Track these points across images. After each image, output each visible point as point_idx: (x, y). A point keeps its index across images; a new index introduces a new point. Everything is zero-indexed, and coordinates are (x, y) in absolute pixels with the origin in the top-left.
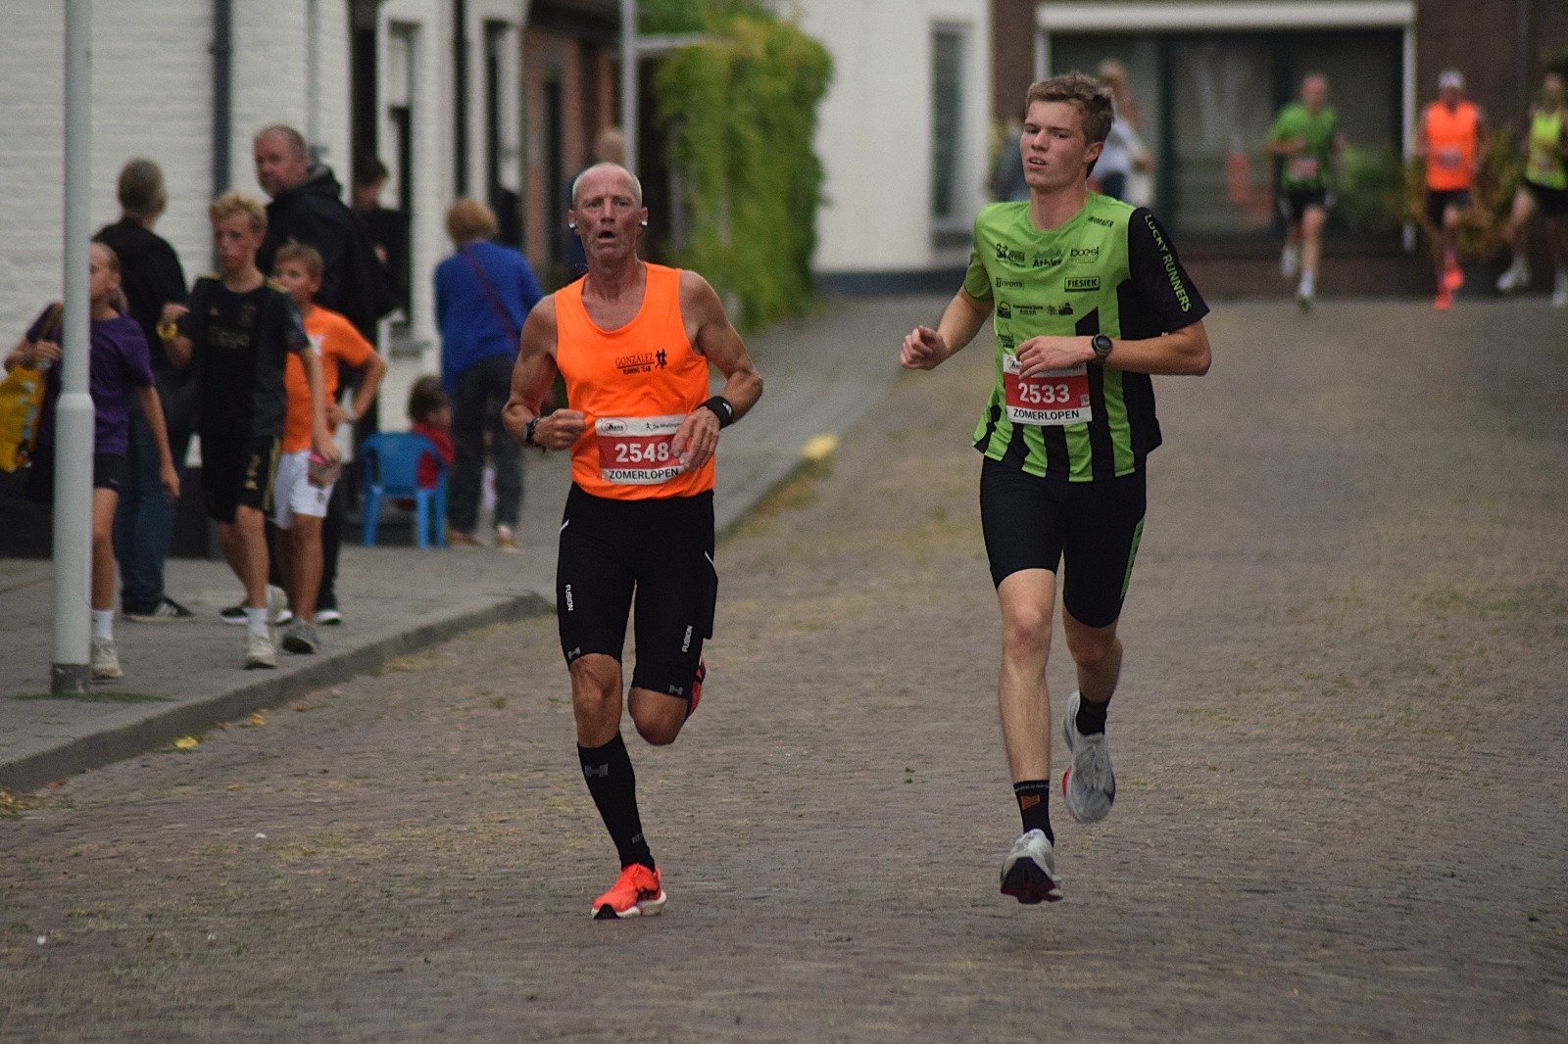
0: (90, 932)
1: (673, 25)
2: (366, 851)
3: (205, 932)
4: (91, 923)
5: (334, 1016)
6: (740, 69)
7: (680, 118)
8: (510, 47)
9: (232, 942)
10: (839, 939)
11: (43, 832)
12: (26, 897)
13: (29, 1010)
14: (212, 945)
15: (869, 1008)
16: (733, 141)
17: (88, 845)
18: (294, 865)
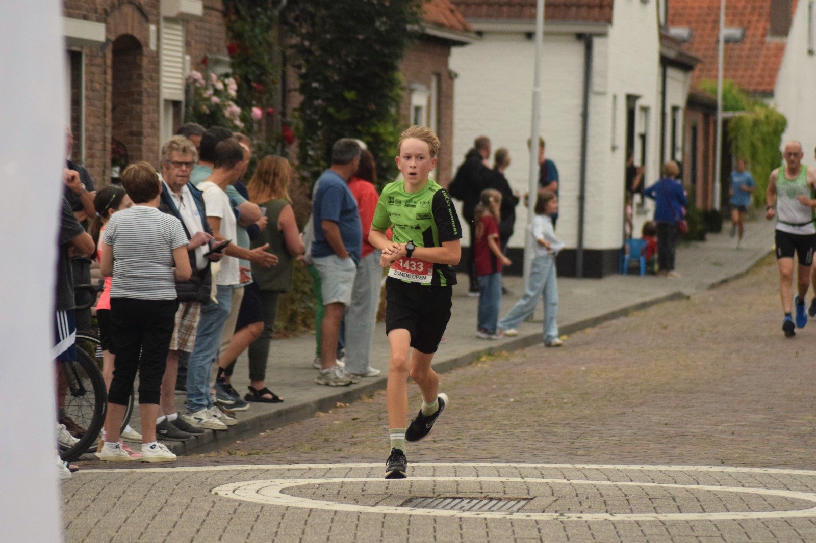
0: (526, 398)
1: (735, 108)
2: (617, 375)
3: (563, 399)
4: (527, 395)
5: (602, 428)
6: (756, 123)
7: (736, 138)
8: (680, 115)
9: (572, 402)
10: (769, 408)
11: (516, 365)
12: (508, 386)
13: (506, 422)
14: (565, 403)
15: (776, 430)
16: (753, 146)
17: (529, 369)
18: (593, 378)
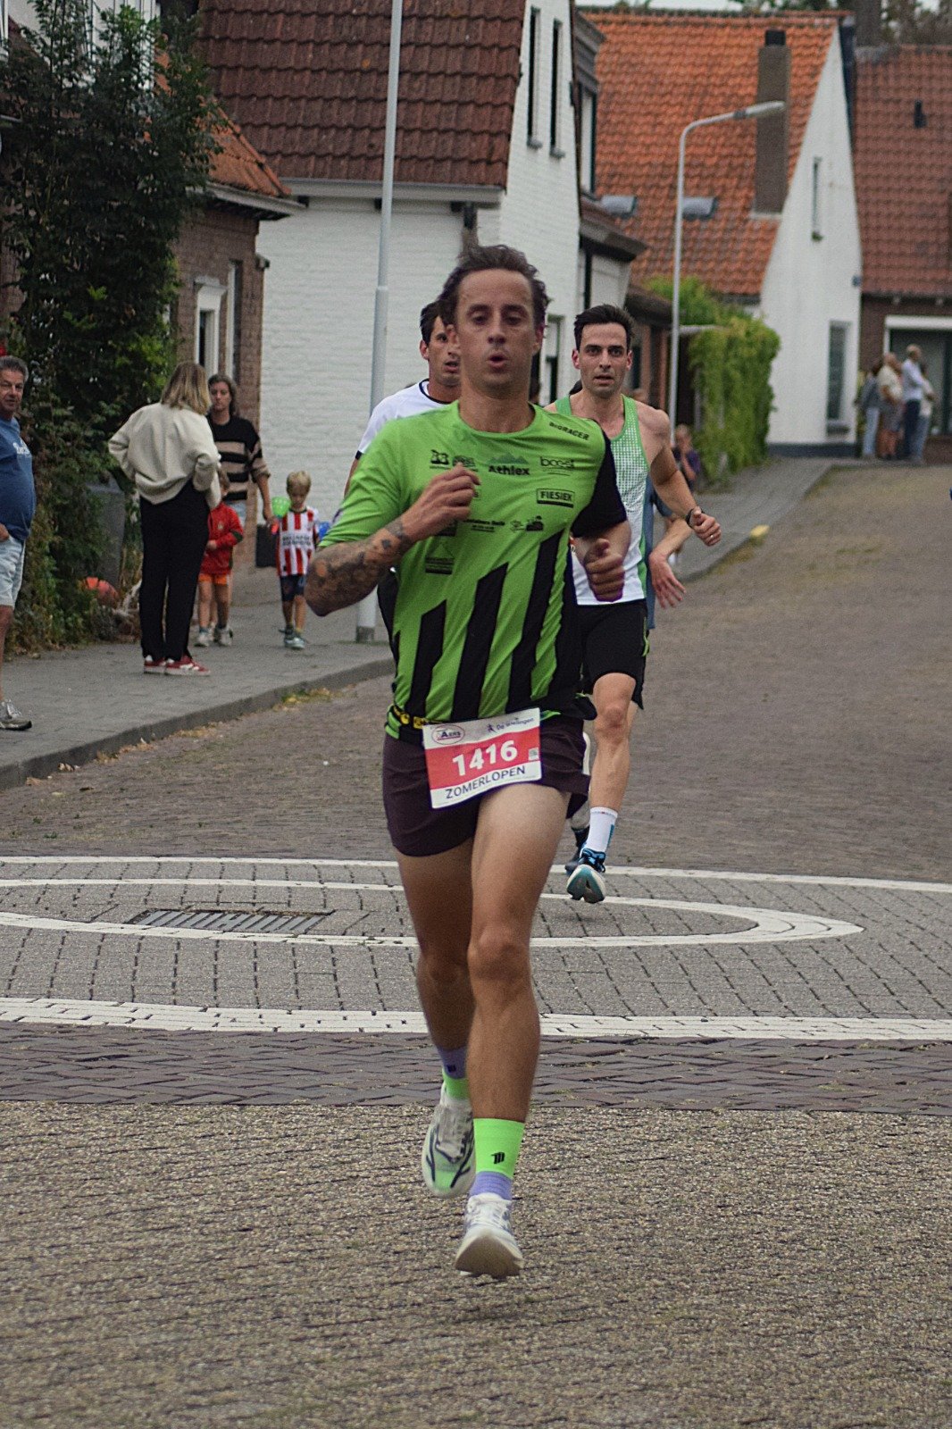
0: (348, 761)
1: (700, 320)
4: (351, 755)
6: (732, 342)
7: (701, 365)
10: (711, 779)
11: (339, 709)
13: (312, 797)
15: (718, 813)
